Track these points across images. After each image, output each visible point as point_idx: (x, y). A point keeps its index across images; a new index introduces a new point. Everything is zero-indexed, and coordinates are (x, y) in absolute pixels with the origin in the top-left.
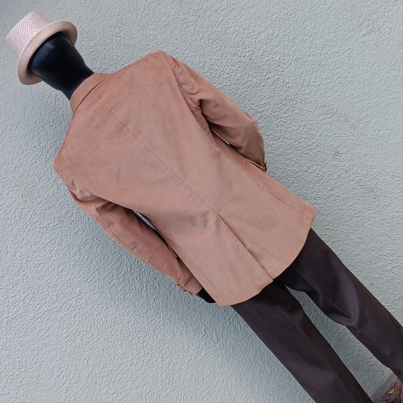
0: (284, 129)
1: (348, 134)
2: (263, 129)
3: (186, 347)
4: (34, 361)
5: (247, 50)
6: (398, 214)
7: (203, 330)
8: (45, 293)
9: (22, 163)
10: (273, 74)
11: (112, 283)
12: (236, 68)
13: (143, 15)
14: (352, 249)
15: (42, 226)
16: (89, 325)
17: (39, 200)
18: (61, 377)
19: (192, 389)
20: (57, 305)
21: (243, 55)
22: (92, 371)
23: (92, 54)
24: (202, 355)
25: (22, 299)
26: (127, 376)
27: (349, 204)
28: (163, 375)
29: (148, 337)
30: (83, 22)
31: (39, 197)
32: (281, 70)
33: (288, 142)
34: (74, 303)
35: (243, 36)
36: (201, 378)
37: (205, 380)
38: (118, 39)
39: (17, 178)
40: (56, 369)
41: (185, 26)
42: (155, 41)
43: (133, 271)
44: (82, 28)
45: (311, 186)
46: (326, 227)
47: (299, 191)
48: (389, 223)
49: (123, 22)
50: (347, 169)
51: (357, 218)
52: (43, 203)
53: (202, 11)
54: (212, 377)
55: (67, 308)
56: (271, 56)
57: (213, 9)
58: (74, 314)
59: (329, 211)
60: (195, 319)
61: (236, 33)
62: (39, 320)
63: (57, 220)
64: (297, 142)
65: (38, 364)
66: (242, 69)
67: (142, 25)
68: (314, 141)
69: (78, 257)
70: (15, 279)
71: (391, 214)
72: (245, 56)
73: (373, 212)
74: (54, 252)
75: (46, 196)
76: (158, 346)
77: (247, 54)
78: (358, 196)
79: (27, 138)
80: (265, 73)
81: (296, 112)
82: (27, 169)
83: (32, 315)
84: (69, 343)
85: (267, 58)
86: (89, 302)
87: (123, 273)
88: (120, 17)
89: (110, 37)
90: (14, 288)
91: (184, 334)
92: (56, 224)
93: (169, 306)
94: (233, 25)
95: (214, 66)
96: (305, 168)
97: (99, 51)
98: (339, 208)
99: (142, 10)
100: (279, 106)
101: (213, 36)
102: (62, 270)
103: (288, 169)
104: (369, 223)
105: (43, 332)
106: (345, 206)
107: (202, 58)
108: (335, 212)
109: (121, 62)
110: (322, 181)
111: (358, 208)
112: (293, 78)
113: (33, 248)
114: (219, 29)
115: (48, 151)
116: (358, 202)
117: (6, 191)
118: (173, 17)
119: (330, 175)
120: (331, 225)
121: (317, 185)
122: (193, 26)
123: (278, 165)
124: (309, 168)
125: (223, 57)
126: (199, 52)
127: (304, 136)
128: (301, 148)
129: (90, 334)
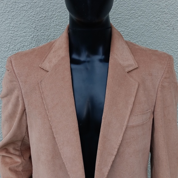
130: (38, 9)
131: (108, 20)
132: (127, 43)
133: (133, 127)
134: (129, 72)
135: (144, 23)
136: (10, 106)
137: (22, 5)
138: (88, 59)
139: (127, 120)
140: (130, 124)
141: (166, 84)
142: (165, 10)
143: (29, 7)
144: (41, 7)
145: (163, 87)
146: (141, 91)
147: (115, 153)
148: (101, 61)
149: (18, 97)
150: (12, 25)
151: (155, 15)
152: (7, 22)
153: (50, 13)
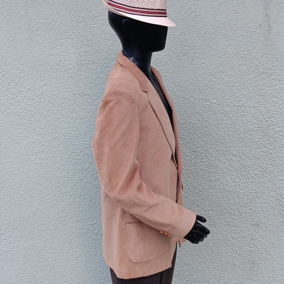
0: (244, 181)
1: (276, 224)
2: (233, 168)
3: (78, 220)
4: (5, 143)
5: (272, 120)
7: (94, 222)
8: (40, 119)
9: (93, 46)
10: (271, 148)
11: (75, 151)
12: (255, 122)
13: (236, 39)
14: (209, 276)
15: (71, 87)
16: (45, 157)
17: (82, 73)
18: (10, 164)
19: (61, 240)
20: (40, 131)
21: (267, 119)
22: (25, 178)
24: (82, 231)
25: (28, 109)
26: (38, 199)
27: (234, 255)
28: (55, 218)
29: (66, 194)
30: (200, 7)
31: (84, 72)
32: (279, 150)
33: (238, 190)
34: (49, 139)
35: (279, 110)
36: (70, 241)
37: (71, 244)
38: (208, 37)
39: (83, 50)
40: (11, 158)
41: (253, 69)
42: (227, 60)
43: (90, 157)
44: (196, 10)
45: (224, 224)
46: (209, 251)
47: (215, 219)
49: (221, 30)
50: (254, 238)
51: (230, 266)
52: (82, 77)
53: (272, 72)
54: (76, 246)
55: (43, 138)
56: (281, 137)
57: (279, 77)
58: (43, 144)
59: (219, 246)
60: (96, 213)
61: (277, 104)
62: (26, 128)
63: (80, 92)
64: (243, 195)
65: (6, 146)
66: (257, 126)
67: (230, 43)
68: (253, 205)
69: (72, 121)
70: (33, 97)
72: (267, 121)
73: (242, 273)
74: (63, 106)
75: (87, 75)
76: (66, 203)
77: (270, 122)
78: (243, 257)
79: (108, 36)
80: (267, 142)
81: (261, 180)
82: (92, 51)
83: (25, 122)
84: (28, 154)
85: (278, 136)
86: (56, 147)
87: (85, 153)
88: (223, 26)
89: (205, 31)
90: (29, 101)
91: (84, 213)
92: (78, 93)
93: (91, 193)
94: (281, 98)
95: (243, 108)
96: (232, 212)
97: (192, 32)
98: (226, 251)
99: (239, 35)
100: (255, 167)
101: (262, 92)
102: (59, 118)
103: (223, 202)
104: (234, 276)
105: (22, 135)
106: (230, 253)
107: (242, 96)
108: (222, 250)
109: (197, 50)
110: (233, 228)
111: (237, 262)
112: (280, 162)
113: (56, 93)
114: (270, 91)
115: (110, 54)
116: (240, 260)
117: (71, 51)
118: (251, 57)
119: (241, 230)
120: (213, 253)
121: (229, 227)
122: (257, 75)
123: (219, 194)
124: (234, 214)
125: (254, 109)
126: (244, 91)
127: (250, 197)
128: (242, 200)
129: (41, 162)
130: (82, 38)
135: (167, 54)
137: (69, 34)
142: (184, 43)
150: (61, 50)
151: (176, 47)
153: (91, 42)
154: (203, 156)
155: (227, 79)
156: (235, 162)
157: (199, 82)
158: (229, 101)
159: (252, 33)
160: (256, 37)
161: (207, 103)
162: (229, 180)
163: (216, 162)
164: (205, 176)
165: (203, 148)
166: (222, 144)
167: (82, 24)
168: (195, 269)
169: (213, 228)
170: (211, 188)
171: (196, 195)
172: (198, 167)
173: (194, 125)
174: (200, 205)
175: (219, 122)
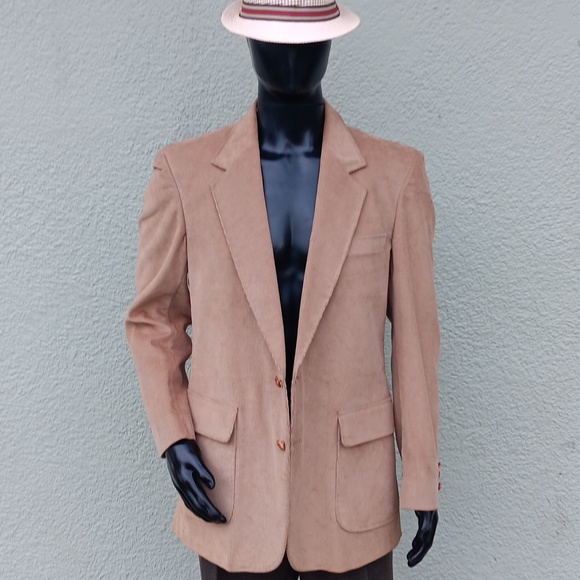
0: (545, 359)
2: (522, 335)
6: (563, 574)
12: (568, 239)
14: (474, 561)
18: (11, 372)
22: (50, 400)
23: (427, 53)
25: (58, 243)
26: (85, 443)
27: (525, 511)
33: (534, 378)
38: (474, 68)
40: (15, 357)
41: (564, 132)
42: (513, 114)
45: (504, 449)
46: (473, 510)
47: (485, 441)
48: (543, 573)
49: (501, 54)
50: (564, 472)
51: (515, 535)
55: (95, 304)
58: (96, 318)
59: (494, 497)
62: (52, 285)
64: (542, 388)
66: (572, 246)
67: (519, 80)
68: (562, 406)
70: (71, 214)
71: (556, 568)
73: (540, 545)
78: (542, 512)
83: (49, 272)
84: (57, 344)
88: (504, 43)
89: (468, 56)
90: (61, 223)
95: (544, 210)
96: (520, 424)
97: (438, 58)
98: (509, 504)
99: (537, 63)
100: (568, 329)
103: (501, 406)
104: (523, 552)
105: (42, 303)
106: (516, 509)
107: (543, 187)
108: (499, 504)
109: (449, 97)
110: (523, 457)
111: (530, 525)
113: (128, 201)
116: (536, 519)
118: (562, 107)
119: (538, 459)
120: (480, 513)
121: (513, 455)
122: (573, 142)
123: (494, 391)
124: (525, 428)
125: (567, 211)
126: (546, 177)
127: (558, 390)
128: (540, 398)
129: (91, 359)
130: (190, 77)
131: (318, 92)
132: (350, 129)
133: (358, 256)
134: (352, 173)
136: (159, 231)
137: (160, 69)
138: (288, 151)
139: (347, 245)
140: (354, 252)
141: (411, 194)
142: (423, 82)
143: (174, 72)
144: (195, 73)
145: (406, 199)
146: (371, 203)
147: (330, 294)
148: (308, 155)
149: (176, 213)
150: (140, 105)
151: (405, 90)
152: (131, 100)
153: (212, 85)
154: (462, 316)
155: (513, 154)
156: (528, 323)
157: (454, 162)
158: (516, 199)
159: (565, 58)
160: (572, 66)
161: (470, 205)
162: (515, 359)
163: (488, 325)
164: (466, 356)
165: (461, 300)
166: (500, 288)
167: (192, 46)
168: (444, 551)
169: (481, 462)
170: (478, 379)
171: (446, 398)
172: (451, 340)
173: (442, 253)
174: (454, 416)
175: (496, 243)
